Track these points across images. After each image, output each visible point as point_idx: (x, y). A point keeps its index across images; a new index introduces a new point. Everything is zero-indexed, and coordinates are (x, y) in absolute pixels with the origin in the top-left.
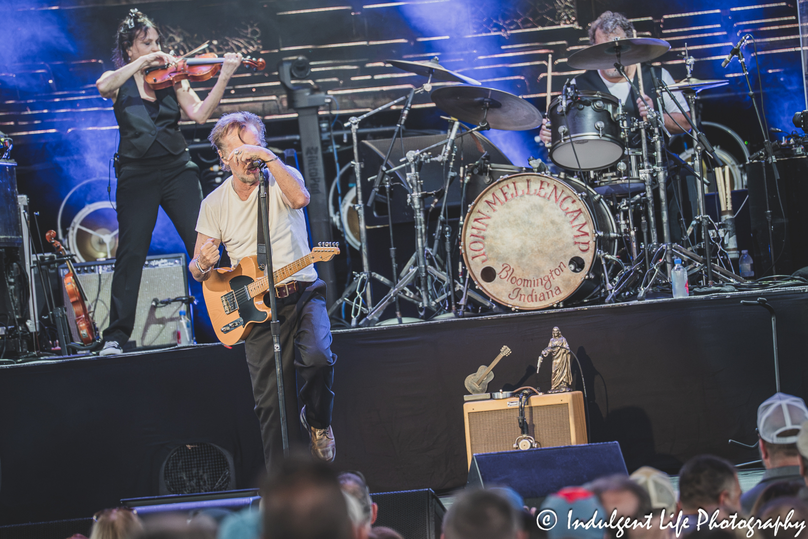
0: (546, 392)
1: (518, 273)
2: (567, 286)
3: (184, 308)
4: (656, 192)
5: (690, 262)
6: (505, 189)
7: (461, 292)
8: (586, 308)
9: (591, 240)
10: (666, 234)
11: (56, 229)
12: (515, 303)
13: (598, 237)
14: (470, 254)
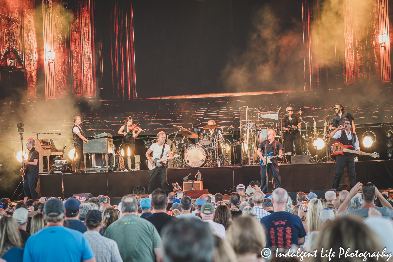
0: (196, 181)
1: (193, 161)
2: (201, 164)
3: (138, 164)
4: (216, 149)
5: (221, 161)
6: (192, 148)
7: (183, 164)
8: (204, 168)
9: (205, 157)
10: (217, 156)
11: (119, 150)
12: (192, 166)
13: (206, 156)
14: (185, 158)
